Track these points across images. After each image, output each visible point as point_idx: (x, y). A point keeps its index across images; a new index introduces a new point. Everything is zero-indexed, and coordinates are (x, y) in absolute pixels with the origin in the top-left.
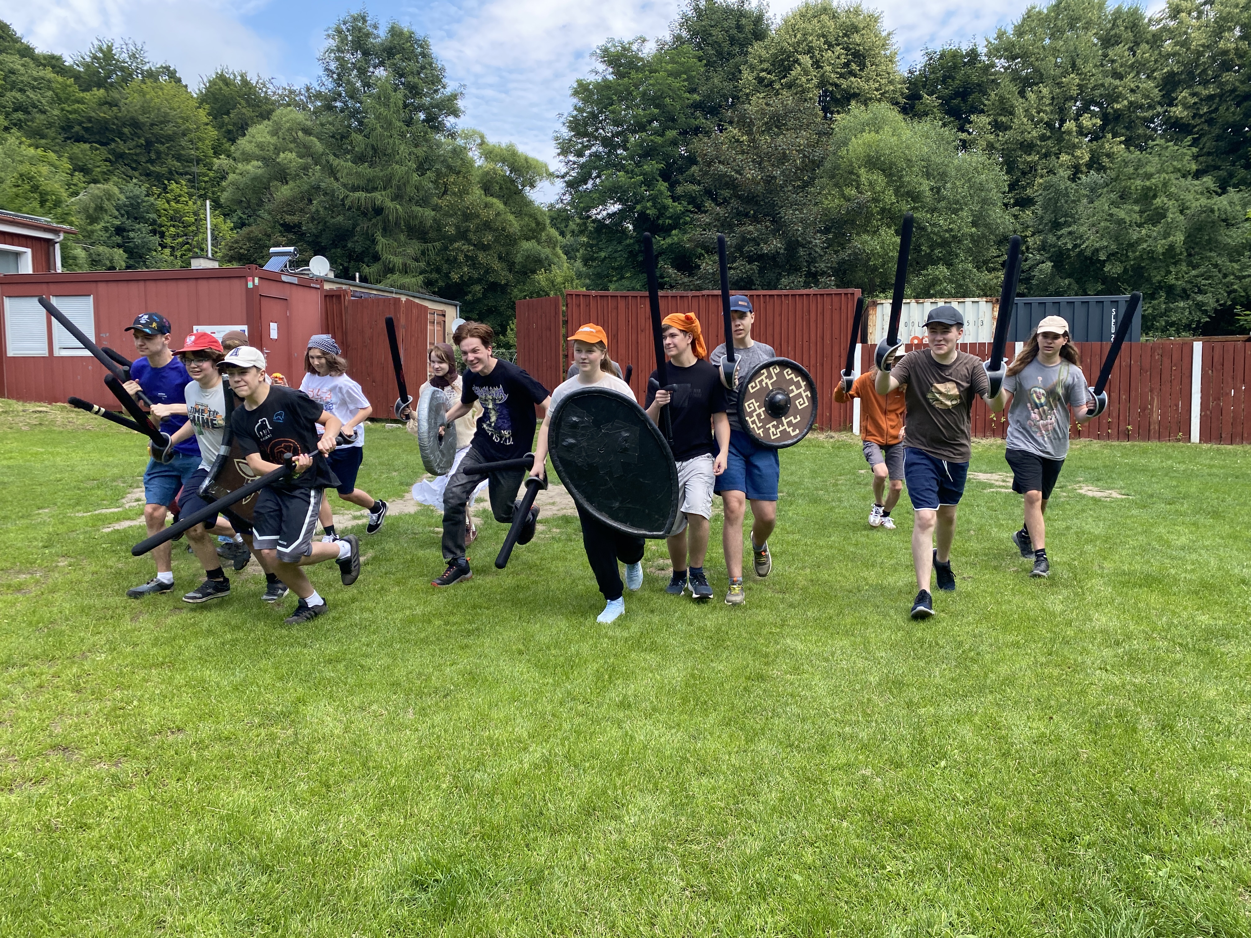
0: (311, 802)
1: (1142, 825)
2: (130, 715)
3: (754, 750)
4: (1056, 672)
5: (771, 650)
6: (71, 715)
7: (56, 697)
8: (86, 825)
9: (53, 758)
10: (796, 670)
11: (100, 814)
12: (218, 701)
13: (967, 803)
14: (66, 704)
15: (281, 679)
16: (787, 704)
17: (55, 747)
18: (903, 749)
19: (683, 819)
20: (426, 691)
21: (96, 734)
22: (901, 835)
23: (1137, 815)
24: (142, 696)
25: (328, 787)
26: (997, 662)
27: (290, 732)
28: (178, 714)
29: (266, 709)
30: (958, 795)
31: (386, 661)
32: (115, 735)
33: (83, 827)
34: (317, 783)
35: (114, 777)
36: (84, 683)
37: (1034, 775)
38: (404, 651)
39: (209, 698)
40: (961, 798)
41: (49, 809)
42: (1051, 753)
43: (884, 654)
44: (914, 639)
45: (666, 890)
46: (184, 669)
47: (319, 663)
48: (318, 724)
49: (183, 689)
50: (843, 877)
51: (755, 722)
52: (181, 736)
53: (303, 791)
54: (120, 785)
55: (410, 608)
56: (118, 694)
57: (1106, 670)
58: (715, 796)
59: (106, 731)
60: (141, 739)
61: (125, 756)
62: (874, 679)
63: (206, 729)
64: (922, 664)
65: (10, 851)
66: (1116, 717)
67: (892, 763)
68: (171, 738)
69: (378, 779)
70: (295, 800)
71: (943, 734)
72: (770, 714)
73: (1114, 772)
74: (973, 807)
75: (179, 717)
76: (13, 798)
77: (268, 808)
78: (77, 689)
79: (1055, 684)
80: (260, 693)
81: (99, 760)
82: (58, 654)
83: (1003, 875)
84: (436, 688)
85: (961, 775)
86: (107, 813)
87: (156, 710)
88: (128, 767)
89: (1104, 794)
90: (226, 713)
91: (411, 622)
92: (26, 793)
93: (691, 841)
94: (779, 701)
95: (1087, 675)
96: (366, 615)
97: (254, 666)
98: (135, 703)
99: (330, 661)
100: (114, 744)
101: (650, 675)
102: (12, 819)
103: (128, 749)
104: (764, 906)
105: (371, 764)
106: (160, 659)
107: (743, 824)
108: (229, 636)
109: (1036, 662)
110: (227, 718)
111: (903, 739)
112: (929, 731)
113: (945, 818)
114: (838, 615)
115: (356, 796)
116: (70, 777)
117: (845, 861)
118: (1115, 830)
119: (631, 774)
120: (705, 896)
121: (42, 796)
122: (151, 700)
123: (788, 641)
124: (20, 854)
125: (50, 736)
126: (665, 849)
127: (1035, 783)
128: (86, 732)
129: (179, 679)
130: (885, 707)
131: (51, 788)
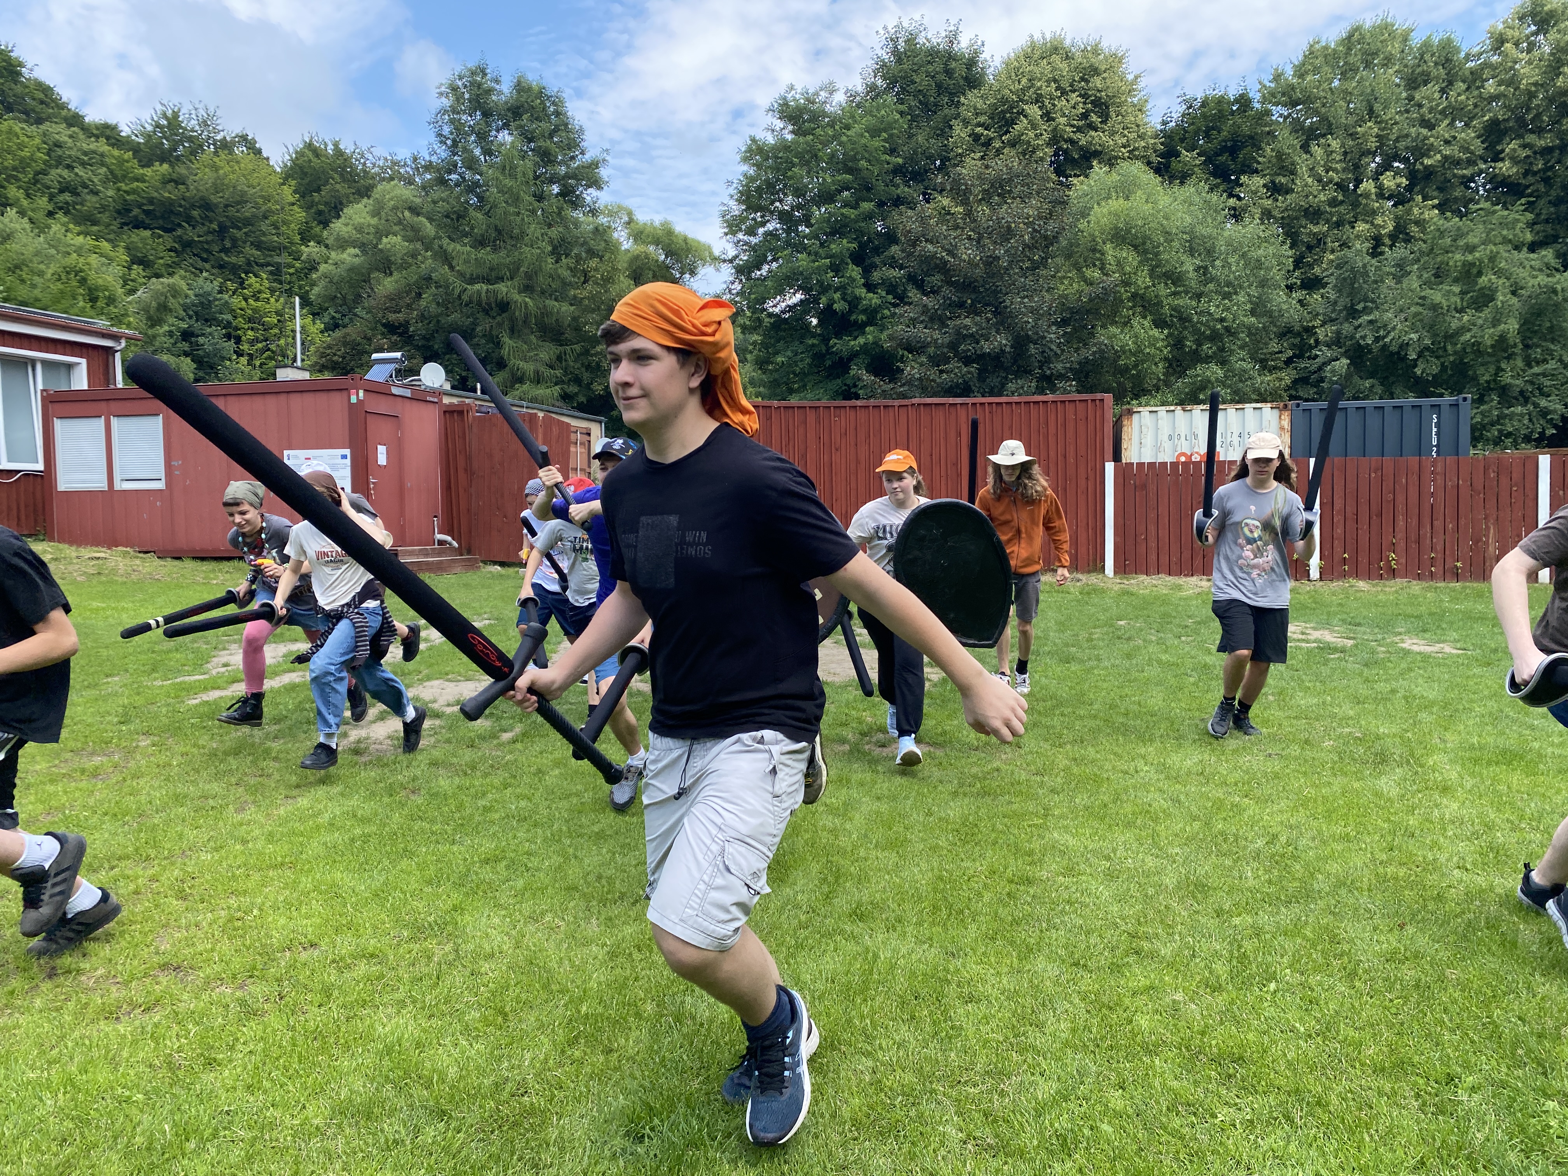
0: (485, 1033)
1: (1539, 1064)
2: (251, 927)
3: (1029, 971)
4: (1402, 872)
5: (1036, 845)
6: (179, 927)
7: (157, 906)
8: (215, 1060)
9: (163, 979)
10: (1070, 871)
11: (232, 1048)
12: (356, 910)
13: (1310, 1036)
14: (171, 913)
15: (429, 883)
16: (1063, 912)
17: (164, 967)
18: (1221, 969)
19: (952, 1055)
20: (609, 896)
21: (212, 950)
22: (1230, 1076)
23: (1529, 1051)
24: (263, 904)
25: (505, 1015)
26: (1325, 859)
27: (448, 948)
28: (308, 926)
29: (416, 920)
30: (1297, 1025)
31: (557, 860)
32: (236, 951)
33: (211, 1063)
34: (492, 1012)
35: (242, 1002)
36: (190, 888)
37: (1391, 1001)
38: (576, 849)
39: (345, 906)
40: (1302, 1029)
41: (169, 1043)
42: (1409, 973)
43: (1177, 850)
44: (1215, 830)
45: (942, 1144)
46: (310, 871)
47: (474, 863)
48: (481, 938)
49: (312, 895)
50: (1164, 1128)
51: (1028, 935)
52: (316, 953)
53: (474, 1019)
54: (250, 1012)
55: (577, 795)
56: (233, 902)
57: (1467, 870)
58: (988, 1028)
59: (225, 947)
60: (268, 955)
61: (251, 977)
62: (1170, 881)
63: (346, 945)
64: (1228, 862)
65: (128, 1093)
66: (1488, 928)
67: (1207, 986)
68: (304, 956)
69: (565, 1005)
70: (467, 1030)
71: (1267, 948)
72: (1044, 925)
73: (1494, 996)
74: (1319, 1039)
75: (310, 929)
76: (121, 1028)
77: (435, 1041)
78: (182, 896)
79: (1401, 886)
80: (407, 900)
81: (219, 983)
82: (152, 853)
83: (1368, 1127)
84: (621, 893)
85: (1298, 1001)
86: (239, 1047)
87: (282, 921)
88: (258, 990)
89: (1484, 1024)
90: (367, 925)
91: (580, 812)
92: (137, 1023)
93: (966, 1082)
94: (1054, 910)
95: (1443, 875)
96: (523, 804)
97: (394, 867)
98: (255, 912)
99: (487, 861)
100: (237, 964)
101: (887, 877)
102: (125, 1054)
103: (254, 968)
104: (1069, 1164)
105: (554, 987)
106: (279, 859)
107: (1029, 1060)
108: (358, 831)
109: (1373, 860)
110: (369, 931)
111: (1216, 954)
112: (1248, 945)
113: (1285, 1055)
114: (1115, 802)
115: (542, 1027)
116: (187, 1002)
117: (1164, 1109)
118: (1504, 1070)
119: (879, 999)
120: (994, 1151)
121: (156, 1025)
122: (275, 908)
123: (1055, 835)
124: (140, 1096)
125: (157, 953)
126: (933, 1091)
127: (1394, 1010)
128: (200, 948)
129: (306, 883)
130: (1190, 916)
131: (167, 1017)
